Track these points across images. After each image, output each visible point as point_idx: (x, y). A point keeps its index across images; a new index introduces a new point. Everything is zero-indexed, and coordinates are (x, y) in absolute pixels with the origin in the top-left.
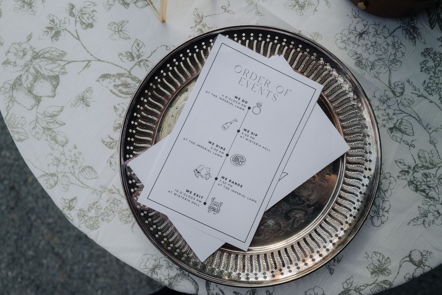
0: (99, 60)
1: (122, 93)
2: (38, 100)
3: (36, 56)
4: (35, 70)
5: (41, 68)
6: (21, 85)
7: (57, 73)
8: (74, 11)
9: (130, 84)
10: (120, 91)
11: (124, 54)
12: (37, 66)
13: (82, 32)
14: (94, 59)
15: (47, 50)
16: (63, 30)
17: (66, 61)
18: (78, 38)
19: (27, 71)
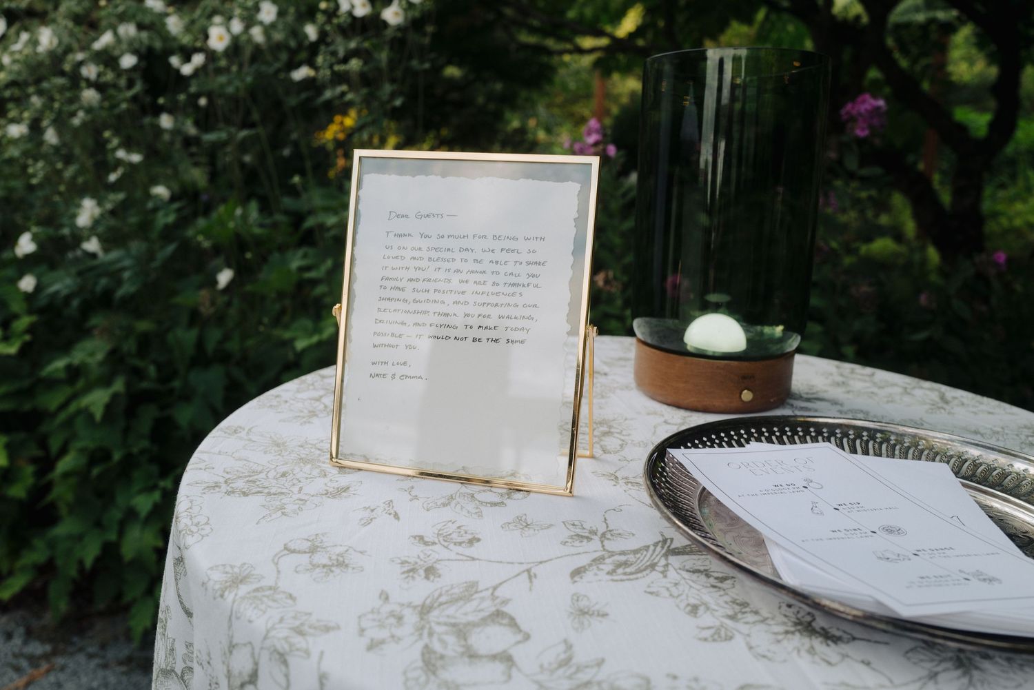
0: (541, 563)
1: (631, 574)
2: (506, 659)
3: (424, 610)
4: (446, 624)
5: (455, 618)
6: (442, 657)
7: (494, 609)
8: (426, 539)
9: (627, 561)
10: (625, 574)
11: (570, 540)
12: (442, 620)
13: (470, 551)
14: (532, 565)
15: (436, 594)
16: (435, 562)
17: (487, 589)
18: (473, 559)
19: (431, 634)
